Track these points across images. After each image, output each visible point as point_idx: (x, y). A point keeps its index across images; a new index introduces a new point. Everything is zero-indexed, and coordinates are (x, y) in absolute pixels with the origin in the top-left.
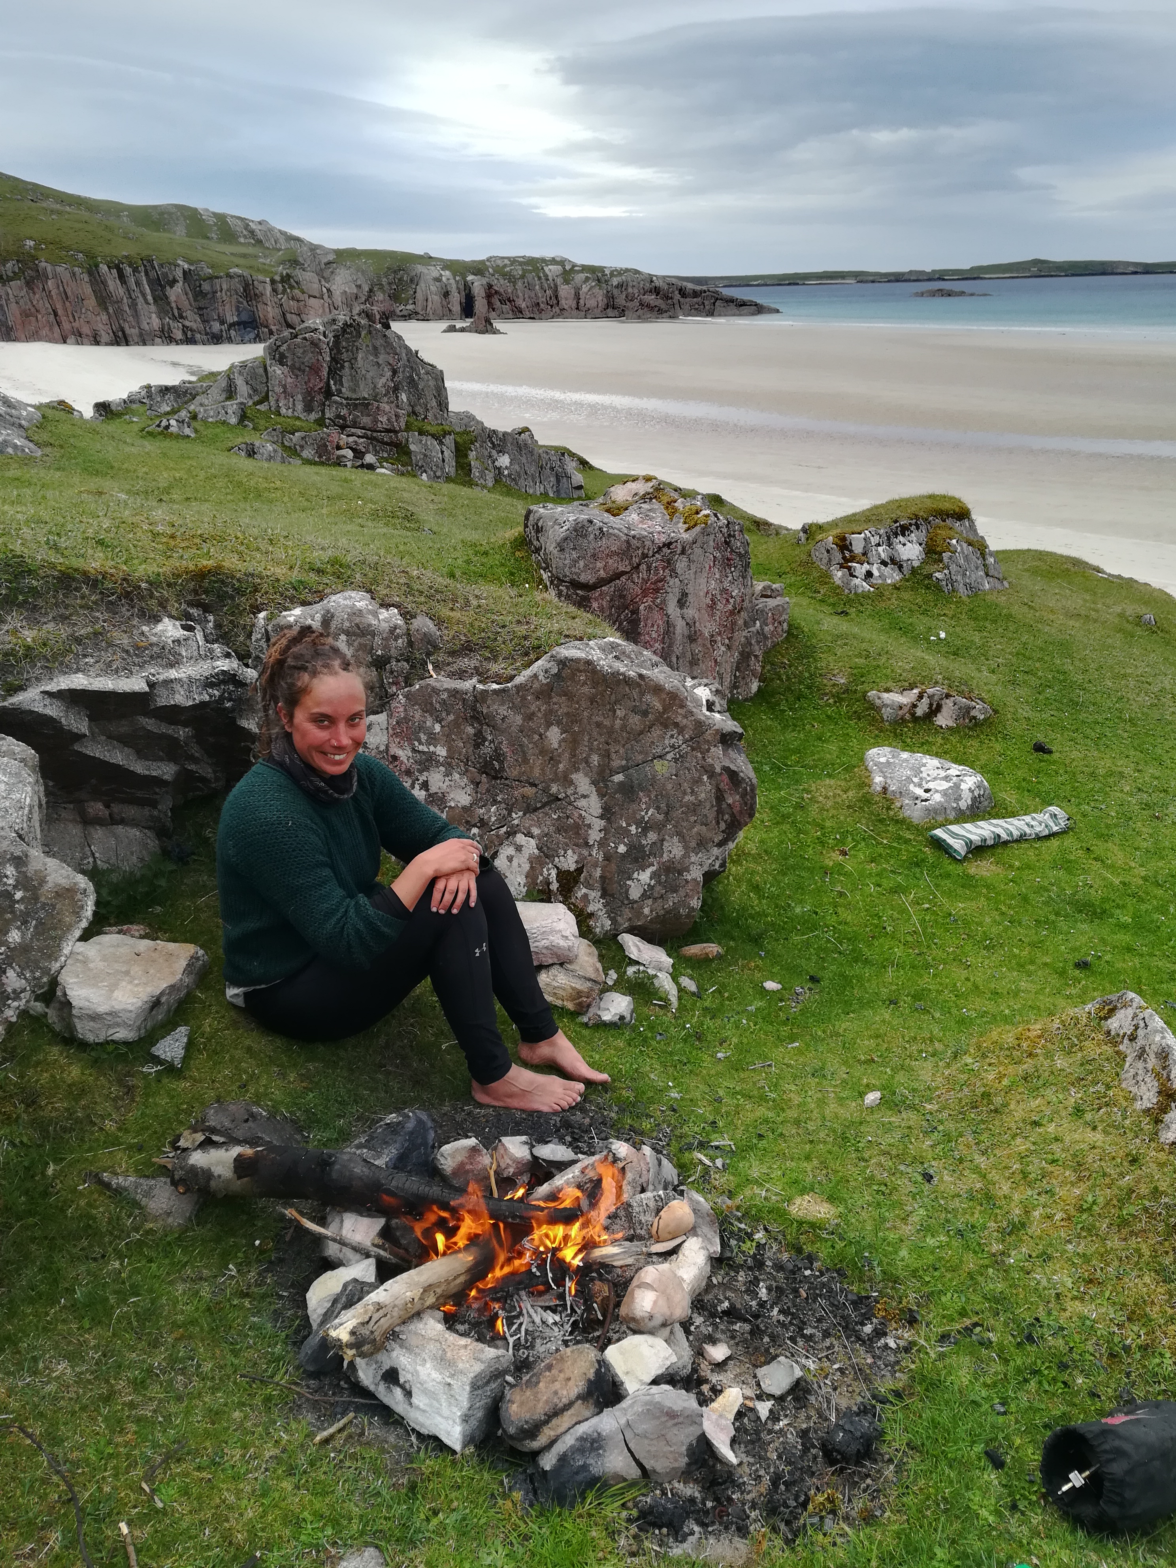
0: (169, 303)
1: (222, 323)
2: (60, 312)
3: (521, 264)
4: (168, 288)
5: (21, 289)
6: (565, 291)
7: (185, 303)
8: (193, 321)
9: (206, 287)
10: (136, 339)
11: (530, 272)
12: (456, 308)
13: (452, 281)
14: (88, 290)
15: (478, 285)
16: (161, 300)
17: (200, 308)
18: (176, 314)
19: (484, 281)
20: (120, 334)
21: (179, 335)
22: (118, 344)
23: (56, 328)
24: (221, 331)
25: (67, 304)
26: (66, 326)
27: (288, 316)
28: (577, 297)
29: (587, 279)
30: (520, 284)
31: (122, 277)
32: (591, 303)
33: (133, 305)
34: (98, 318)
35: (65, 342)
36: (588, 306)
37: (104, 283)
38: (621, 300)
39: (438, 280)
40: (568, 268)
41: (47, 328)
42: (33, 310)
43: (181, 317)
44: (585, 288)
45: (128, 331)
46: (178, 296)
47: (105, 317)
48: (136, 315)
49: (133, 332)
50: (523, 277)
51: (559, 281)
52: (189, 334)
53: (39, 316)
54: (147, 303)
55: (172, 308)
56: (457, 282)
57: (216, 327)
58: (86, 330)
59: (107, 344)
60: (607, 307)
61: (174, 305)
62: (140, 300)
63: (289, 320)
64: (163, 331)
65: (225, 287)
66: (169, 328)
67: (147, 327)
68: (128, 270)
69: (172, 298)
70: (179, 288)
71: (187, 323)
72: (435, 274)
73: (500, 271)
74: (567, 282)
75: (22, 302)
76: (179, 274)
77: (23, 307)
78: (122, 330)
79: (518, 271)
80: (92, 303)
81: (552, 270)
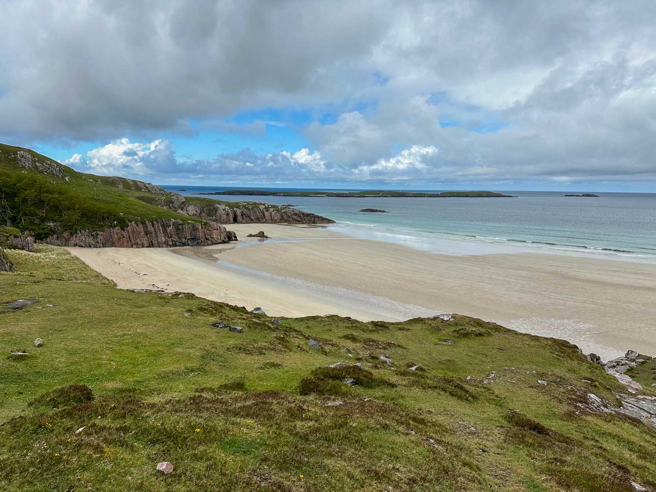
0: (167, 232)
1: (186, 239)
2: (131, 237)
3: (251, 205)
4: (167, 228)
5: (119, 230)
6: (267, 214)
7: (173, 233)
8: (175, 238)
9: (180, 227)
10: (156, 245)
11: (254, 207)
12: (231, 219)
13: (229, 210)
14: (142, 229)
15: (239, 212)
16: (165, 231)
17: (177, 234)
19: (241, 210)
21: (171, 243)
22: (150, 247)
23: (130, 243)
24: (185, 242)
25: (134, 234)
26: (133, 242)
27: (207, 236)
28: (271, 216)
29: (274, 210)
30: (251, 212)
31: (153, 225)
32: (276, 218)
33: (156, 234)
34: (144, 238)
35: (132, 247)
36: (275, 219)
37: (147, 227)
38: (285, 217)
39: (224, 210)
40: (267, 206)
41: (127, 243)
42: (122, 236)
43: (171, 237)
44: (273, 213)
45: (154, 242)
46: (171, 230)
47: (146, 238)
48: (157, 236)
49: (155, 242)
50: (252, 209)
51: (265, 210)
52: (174, 243)
53: (124, 239)
54: (161, 233)
55: (168, 234)
56: (231, 211)
57: (184, 240)
58: (139, 242)
59: (146, 247)
60: (281, 219)
62: (158, 232)
63: (207, 237)
64: (165, 242)
65: (187, 227)
66: (168, 242)
67: (160, 241)
68: (155, 222)
69: (169, 231)
70: (171, 228)
71: (173, 239)
72: (223, 208)
73: (244, 206)
74: (267, 211)
75: (118, 234)
76: (171, 223)
78: (152, 242)
79: (251, 207)
80: (143, 234)
81: (262, 207)
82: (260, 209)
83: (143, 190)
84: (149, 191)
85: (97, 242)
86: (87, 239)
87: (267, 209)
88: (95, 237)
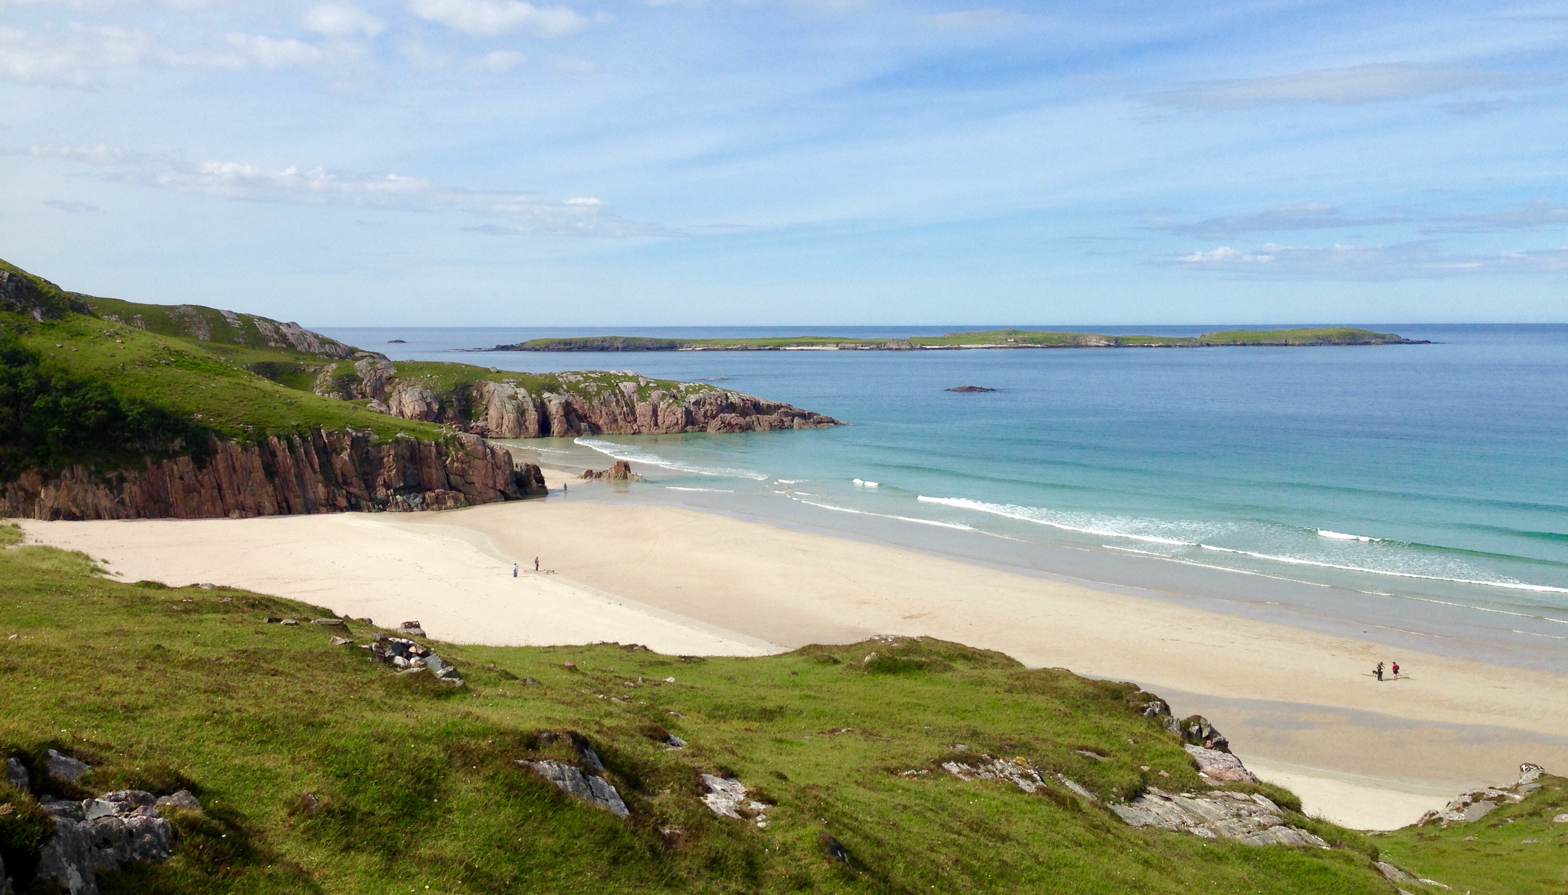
0: (333, 470)
1: (388, 488)
2: (225, 486)
3: (594, 380)
4: (335, 456)
5: (187, 466)
6: (642, 408)
7: (350, 470)
8: (357, 487)
9: (373, 453)
10: (299, 508)
11: (605, 388)
12: (532, 426)
13: (528, 399)
14: (257, 462)
15: (554, 403)
16: (327, 468)
17: (365, 474)
18: (341, 480)
19: (562, 399)
20: (284, 504)
21: (343, 502)
23: (219, 502)
24: (388, 496)
25: (234, 477)
26: (230, 500)
27: (452, 477)
28: (656, 414)
29: (663, 396)
30: (595, 402)
31: (291, 447)
32: (670, 420)
33: (300, 476)
34: (265, 490)
35: (227, 516)
36: (668, 422)
37: (273, 454)
38: (700, 417)
39: (511, 397)
40: (642, 384)
41: (209, 503)
42: (198, 485)
44: (663, 405)
45: (292, 502)
46: (344, 464)
47: (270, 489)
48: (302, 483)
49: (295, 500)
50: (598, 393)
52: (353, 500)
53: (203, 491)
54: (315, 472)
55: (336, 475)
56: (534, 400)
57: (382, 493)
58: (249, 502)
59: (269, 517)
60: (687, 424)
61: (339, 472)
62: (308, 471)
63: (453, 482)
64: (327, 500)
65: (394, 452)
66: (334, 496)
68: (297, 439)
69: (338, 465)
70: (345, 455)
71: (352, 490)
72: (510, 392)
73: (573, 387)
75: (186, 478)
76: (347, 442)
77: (187, 482)
78: (287, 502)
79: (593, 387)
80: (259, 474)
81: (627, 387)
82: (622, 392)
83: (273, 344)
84: (291, 346)
85: (122, 502)
86: (90, 494)
87: (642, 392)
88: (116, 486)
